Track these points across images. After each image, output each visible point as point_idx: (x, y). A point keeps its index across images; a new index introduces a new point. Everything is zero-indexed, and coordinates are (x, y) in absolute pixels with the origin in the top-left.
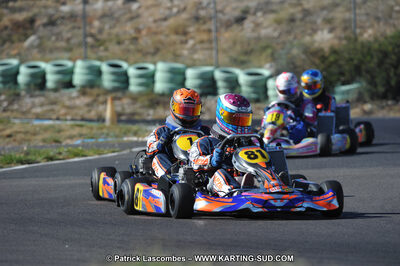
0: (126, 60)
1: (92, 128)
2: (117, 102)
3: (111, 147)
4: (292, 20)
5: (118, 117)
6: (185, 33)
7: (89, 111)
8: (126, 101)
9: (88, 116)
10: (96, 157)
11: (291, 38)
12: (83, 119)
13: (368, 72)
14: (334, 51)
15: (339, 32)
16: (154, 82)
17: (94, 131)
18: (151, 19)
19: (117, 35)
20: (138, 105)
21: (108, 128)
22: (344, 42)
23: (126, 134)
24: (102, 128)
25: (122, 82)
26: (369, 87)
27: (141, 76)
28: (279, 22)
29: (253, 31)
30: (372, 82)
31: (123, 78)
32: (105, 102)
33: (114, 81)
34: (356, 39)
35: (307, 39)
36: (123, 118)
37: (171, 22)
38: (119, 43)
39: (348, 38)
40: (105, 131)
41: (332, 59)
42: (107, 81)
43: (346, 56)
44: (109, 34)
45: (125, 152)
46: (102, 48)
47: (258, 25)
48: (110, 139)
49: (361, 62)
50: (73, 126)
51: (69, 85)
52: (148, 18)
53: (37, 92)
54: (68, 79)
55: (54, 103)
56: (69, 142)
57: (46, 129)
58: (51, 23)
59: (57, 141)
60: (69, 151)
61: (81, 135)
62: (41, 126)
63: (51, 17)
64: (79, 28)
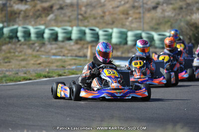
0: (98, 27)
1: (80, 61)
2: (93, 48)
4: (181, 8)
5: (94, 55)
6: (127, 14)
7: (79, 52)
9: (79, 54)
11: (180, 17)
12: (76, 56)
16: (111, 38)
17: (82, 62)
18: (111, 7)
19: (94, 15)
21: (89, 60)
24: (86, 61)
25: (96, 38)
27: (105, 35)
28: (174, 9)
29: (162, 13)
31: (96, 36)
32: (87, 48)
33: (92, 37)
35: (189, 18)
37: (121, 8)
38: (95, 18)
42: (89, 37)
44: (90, 14)
46: (86, 21)
47: (164, 11)
50: (71, 60)
51: (70, 39)
52: (109, 6)
53: (54, 42)
54: (68, 36)
55: (62, 48)
56: (69, 67)
57: (58, 61)
58: (61, 8)
59: (63, 67)
60: (69, 72)
61: (75, 64)
62: (55, 59)
63: (61, 5)
64: (75, 11)
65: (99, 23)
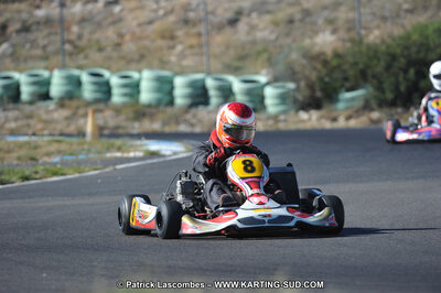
0: (108, 68)
1: (71, 144)
2: (99, 115)
3: (93, 164)
4: (291, 21)
5: (100, 131)
6: (172, 38)
7: (68, 125)
8: (108, 113)
9: (67, 131)
10: (77, 175)
11: (289, 41)
12: (61, 135)
13: (374, 76)
14: (337, 55)
15: (342, 34)
16: (139, 92)
17: (74, 147)
18: (135, 23)
19: (98, 41)
20: (122, 117)
21: (90, 144)
22: (348, 45)
23: (108, 150)
24: (82, 144)
25: (104, 93)
26: (376, 94)
27: (125, 86)
28: (276, 24)
29: (248, 33)
30: (380, 88)
31: (105, 89)
32: (85, 115)
33: (96, 91)
34: (361, 42)
35: (307, 42)
36: (106, 132)
37: (157, 26)
38: (101, 50)
39: (352, 41)
40: (86, 147)
41: (335, 63)
42: (88, 92)
43: (350, 59)
44: (89, 40)
45: (107, 170)
46: (81, 56)
47: (253, 28)
48: (91, 156)
49: (367, 66)
50: (50, 142)
51: (46, 96)
52: (132, 22)
53: (11, 106)
54: (44, 90)
55: (30, 117)
56: (46, 159)
57: (21, 146)
58: (25, 29)
59: (33, 159)
60: (47, 170)
61: (59, 152)
62: (15, 143)
63: (24, 22)
64: (56, 34)
65: (109, 58)
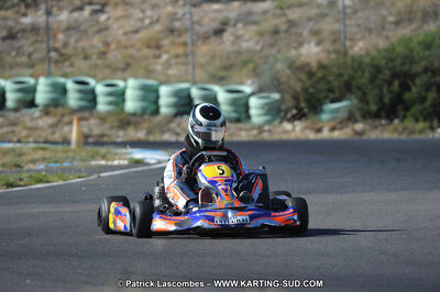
0: (94, 77)
1: (56, 152)
2: (84, 123)
3: (78, 172)
4: (276, 32)
5: (85, 140)
6: (158, 47)
7: (53, 133)
8: (93, 121)
9: (51, 138)
10: (61, 182)
11: (274, 51)
12: (46, 142)
13: (358, 88)
14: (322, 66)
15: (327, 45)
16: (124, 101)
17: (59, 155)
18: (121, 32)
19: (83, 49)
20: (107, 126)
21: (74, 151)
22: (333, 56)
23: (94, 157)
24: (67, 152)
25: (89, 101)
26: (360, 105)
27: (110, 94)
28: (261, 34)
29: (233, 44)
30: (364, 100)
31: (91, 96)
32: (70, 123)
33: (81, 99)
34: (346, 53)
35: (293, 52)
36: (91, 140)
37: (143, 34)
38: (86, 58)
39: (336, 52)
40: (70, 154)
41: (320, 74)
42: (73, 99)
43: (335, 71)
44: (75, 48)
45: (92, 177)
46: (67, 63)
47: (238, 38)
48: (76, 163)
49: (352, 78)
50: (35, 149)
51: (32, 104)
52: (117, 31)
54: (29, 97)
55: (14, 124)
56: (31, 166)
57: (6, 152)
58: (11, 36)
59: (18, 166)
60: (30, 177)
61: (44, 159)
63: (11, 29)
64: (42, 42)
65: (95, 66)
